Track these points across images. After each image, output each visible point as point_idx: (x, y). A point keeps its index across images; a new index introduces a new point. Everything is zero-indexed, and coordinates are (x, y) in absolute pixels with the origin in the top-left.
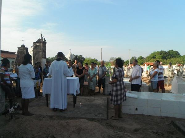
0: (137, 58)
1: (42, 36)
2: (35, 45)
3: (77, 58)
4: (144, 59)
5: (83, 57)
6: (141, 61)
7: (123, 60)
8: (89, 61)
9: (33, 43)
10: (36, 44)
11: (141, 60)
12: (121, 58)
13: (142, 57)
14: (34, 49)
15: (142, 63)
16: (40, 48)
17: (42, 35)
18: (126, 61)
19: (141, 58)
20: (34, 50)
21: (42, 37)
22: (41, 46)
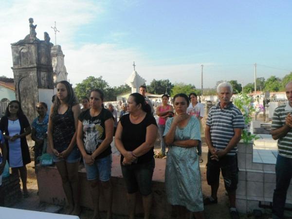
0: (266, 80)
1: (34, 24)
2: (17, 52)
3: (161, 86)
4: (280, 80)
5: (170, 83)
6: (274, 85)
7: (241, 85)
8: (180, 89)
9: (12, 48)
10: (20, 48)
11: (274, 83)
12: (236, 81)
13: (276, 77)
14: (14, 64)
15: (277, 88)
16: (29, 60)
17: (31, 21)
18: (246, 86)
19: (274, 79)
20: (16, 67)
21: (33, 28)
22: (31, 54)
